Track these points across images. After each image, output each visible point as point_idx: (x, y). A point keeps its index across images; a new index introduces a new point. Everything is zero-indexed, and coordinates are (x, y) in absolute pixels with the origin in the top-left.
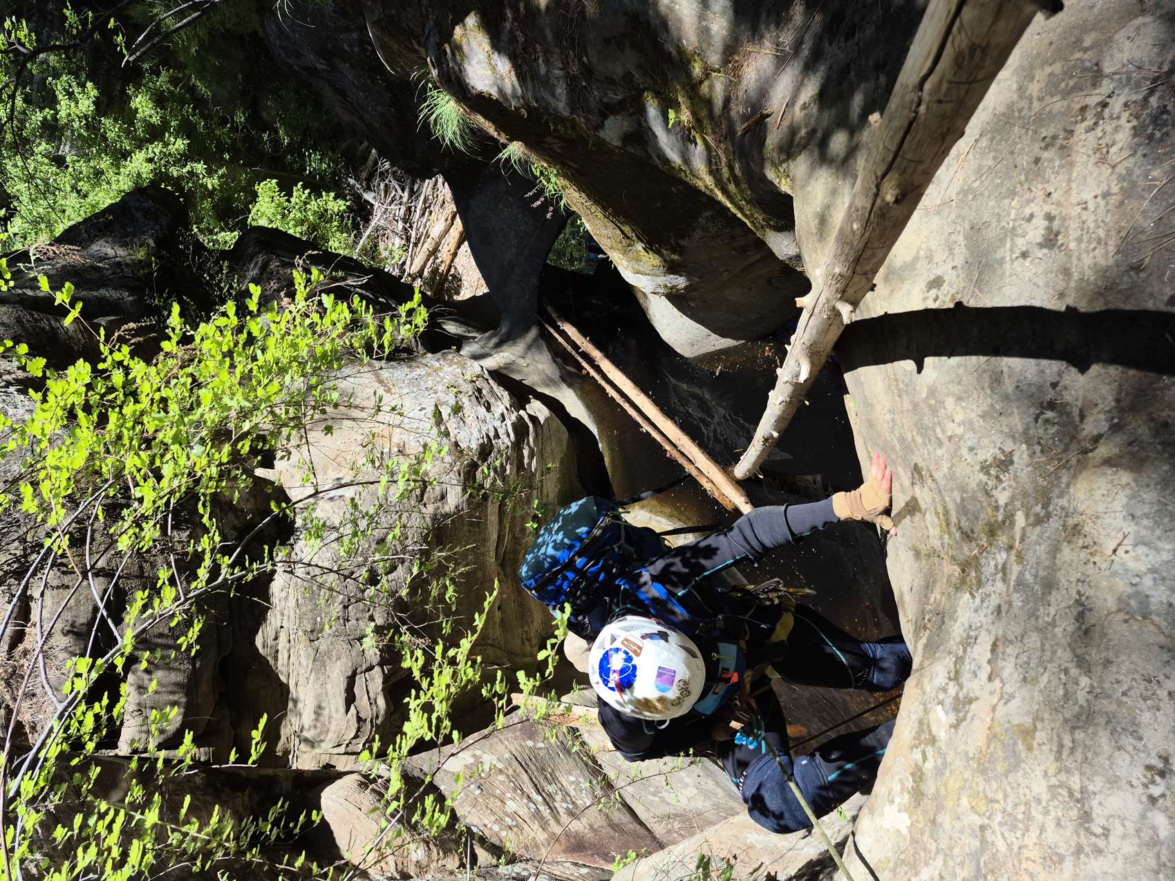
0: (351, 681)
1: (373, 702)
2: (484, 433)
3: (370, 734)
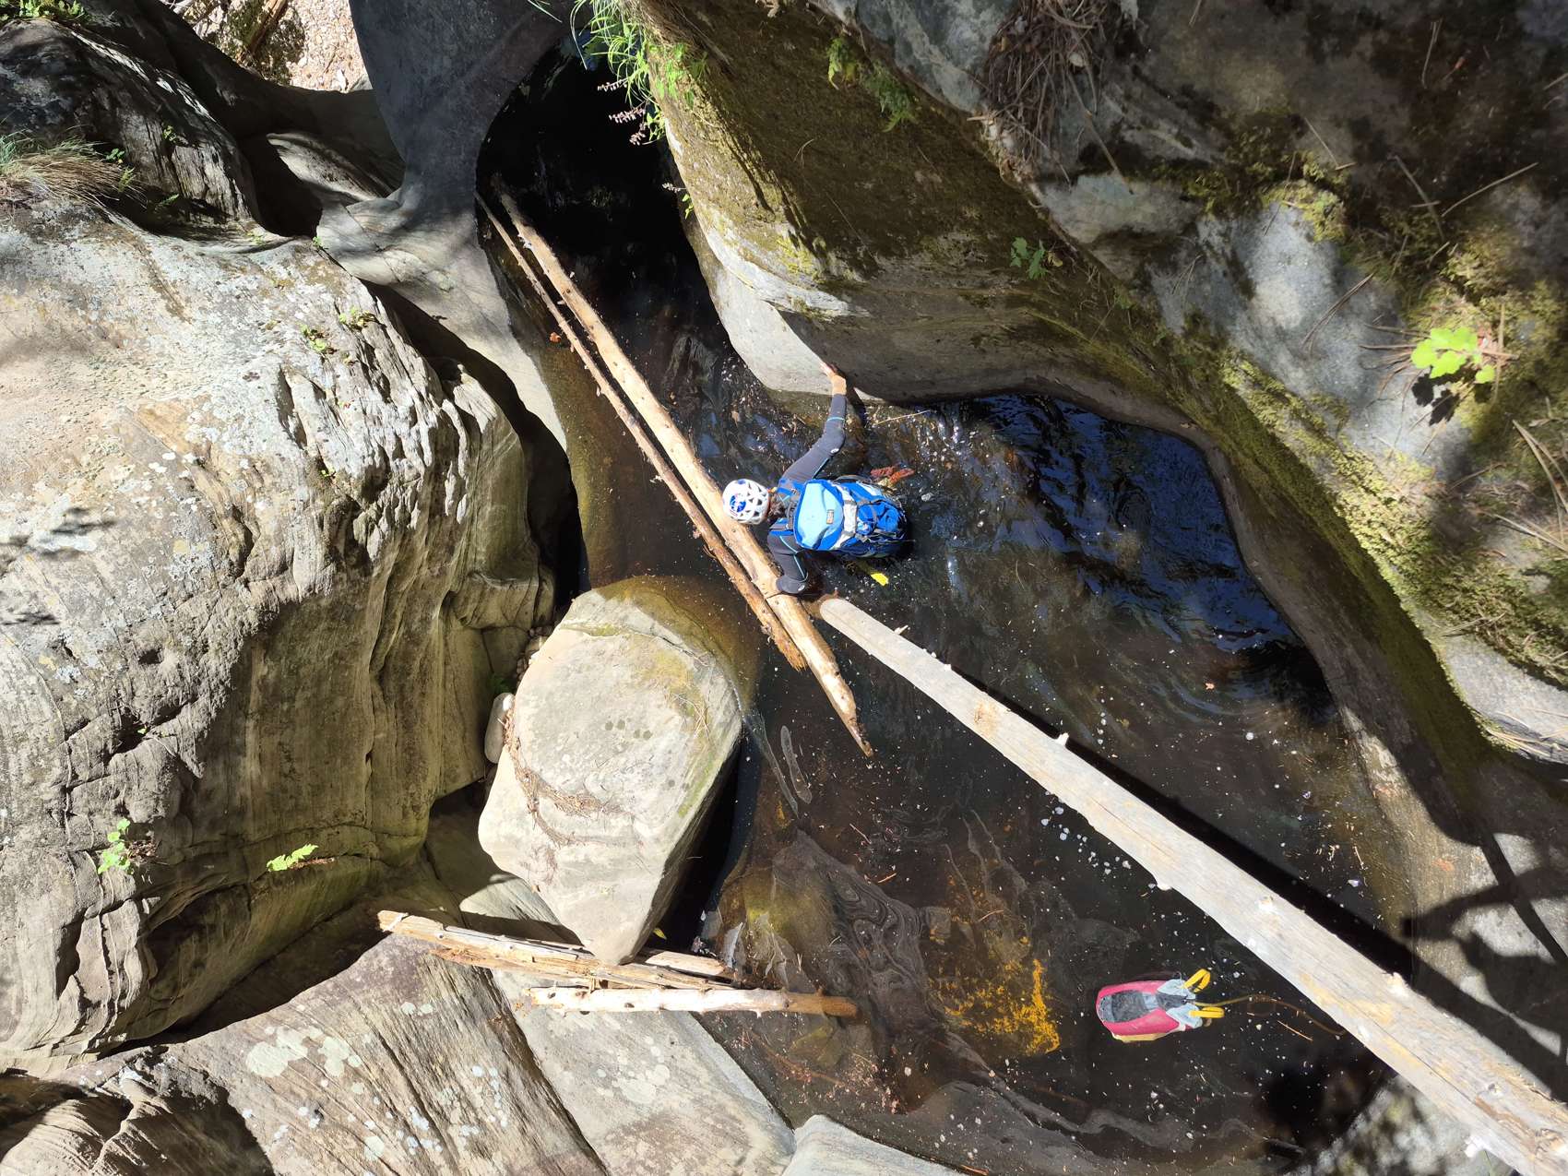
0: (71, 933)
1: (114, 969)
2: (375, 445)
3: (107, 1026)
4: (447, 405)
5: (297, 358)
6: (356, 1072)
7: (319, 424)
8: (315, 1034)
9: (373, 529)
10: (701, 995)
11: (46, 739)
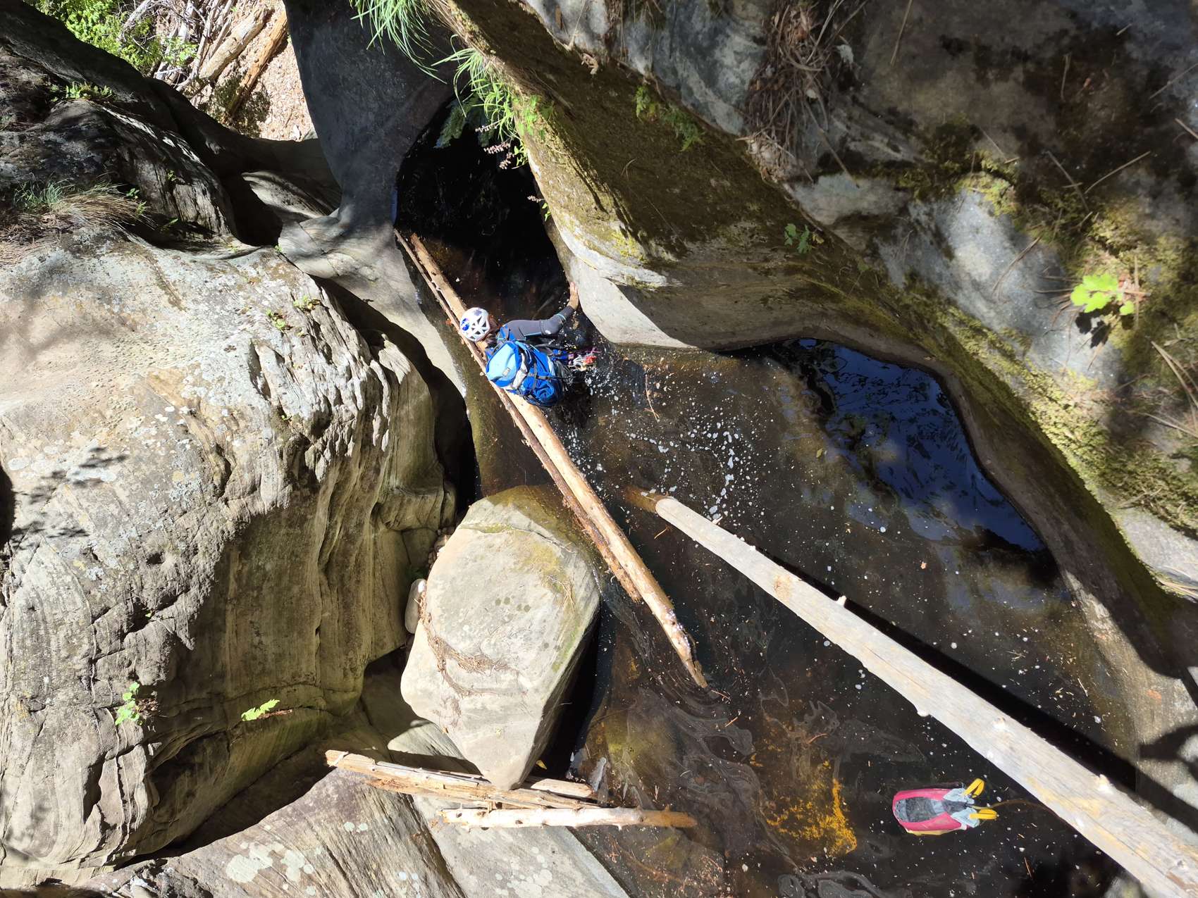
0: (95, 771)
1: (127, 799)
2: (321, 395)
3: (121, 843)
4: (374, 364)
5: (264, 334)
6: (310, 877)
7: (279, 381)
8: (279, 848)
9: (319, 457)
10: (574, 814)
11: (77, 623)
